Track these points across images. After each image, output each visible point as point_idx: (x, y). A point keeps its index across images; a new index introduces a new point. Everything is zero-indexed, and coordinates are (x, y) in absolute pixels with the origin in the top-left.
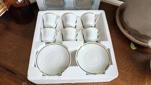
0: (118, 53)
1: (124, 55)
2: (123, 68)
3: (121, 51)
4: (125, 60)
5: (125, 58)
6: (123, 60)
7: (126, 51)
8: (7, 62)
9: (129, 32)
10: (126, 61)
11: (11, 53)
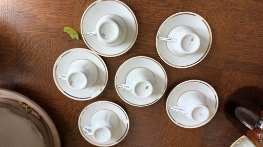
0: (48, 67)
1: (36, 65)
2: (34, 39)
3: (42, 71)
4: (33, 56)
5: (34, 58)
6: (37, 54)
7: (32, 74)
8: (245, 4)
9: (30, 112)
10: (32, 54)
11: (244, 22)
